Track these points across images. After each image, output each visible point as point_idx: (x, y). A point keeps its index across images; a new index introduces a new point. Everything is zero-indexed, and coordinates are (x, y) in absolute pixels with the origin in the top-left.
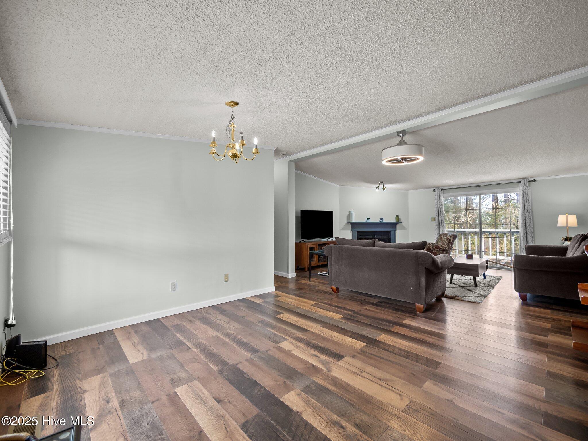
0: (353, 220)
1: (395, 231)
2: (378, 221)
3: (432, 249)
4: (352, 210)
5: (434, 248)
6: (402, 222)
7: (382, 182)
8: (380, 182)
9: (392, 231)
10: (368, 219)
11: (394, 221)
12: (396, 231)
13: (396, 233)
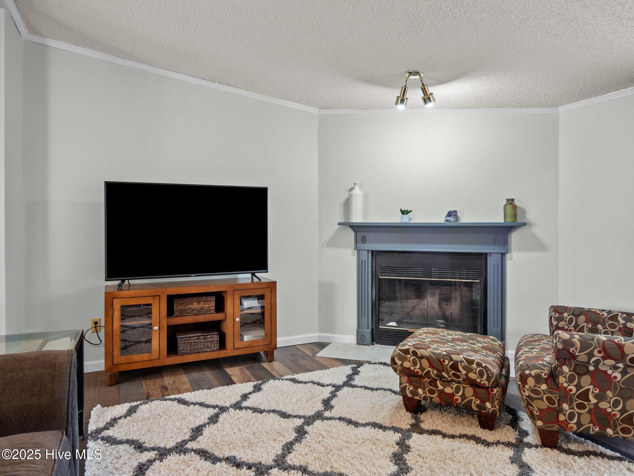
0: (357, 218)
1: (503, 255)
2: (440, 219)
3: (582, 357)
4: (355, 184)
5: (591, 355)
6: (525, 224)
7: (417, 73)
8: (410, 73)
9: (491, 253)
10: (404, 212)
11: (499, 218)
12: (508, 256)
13: (509, 264)
